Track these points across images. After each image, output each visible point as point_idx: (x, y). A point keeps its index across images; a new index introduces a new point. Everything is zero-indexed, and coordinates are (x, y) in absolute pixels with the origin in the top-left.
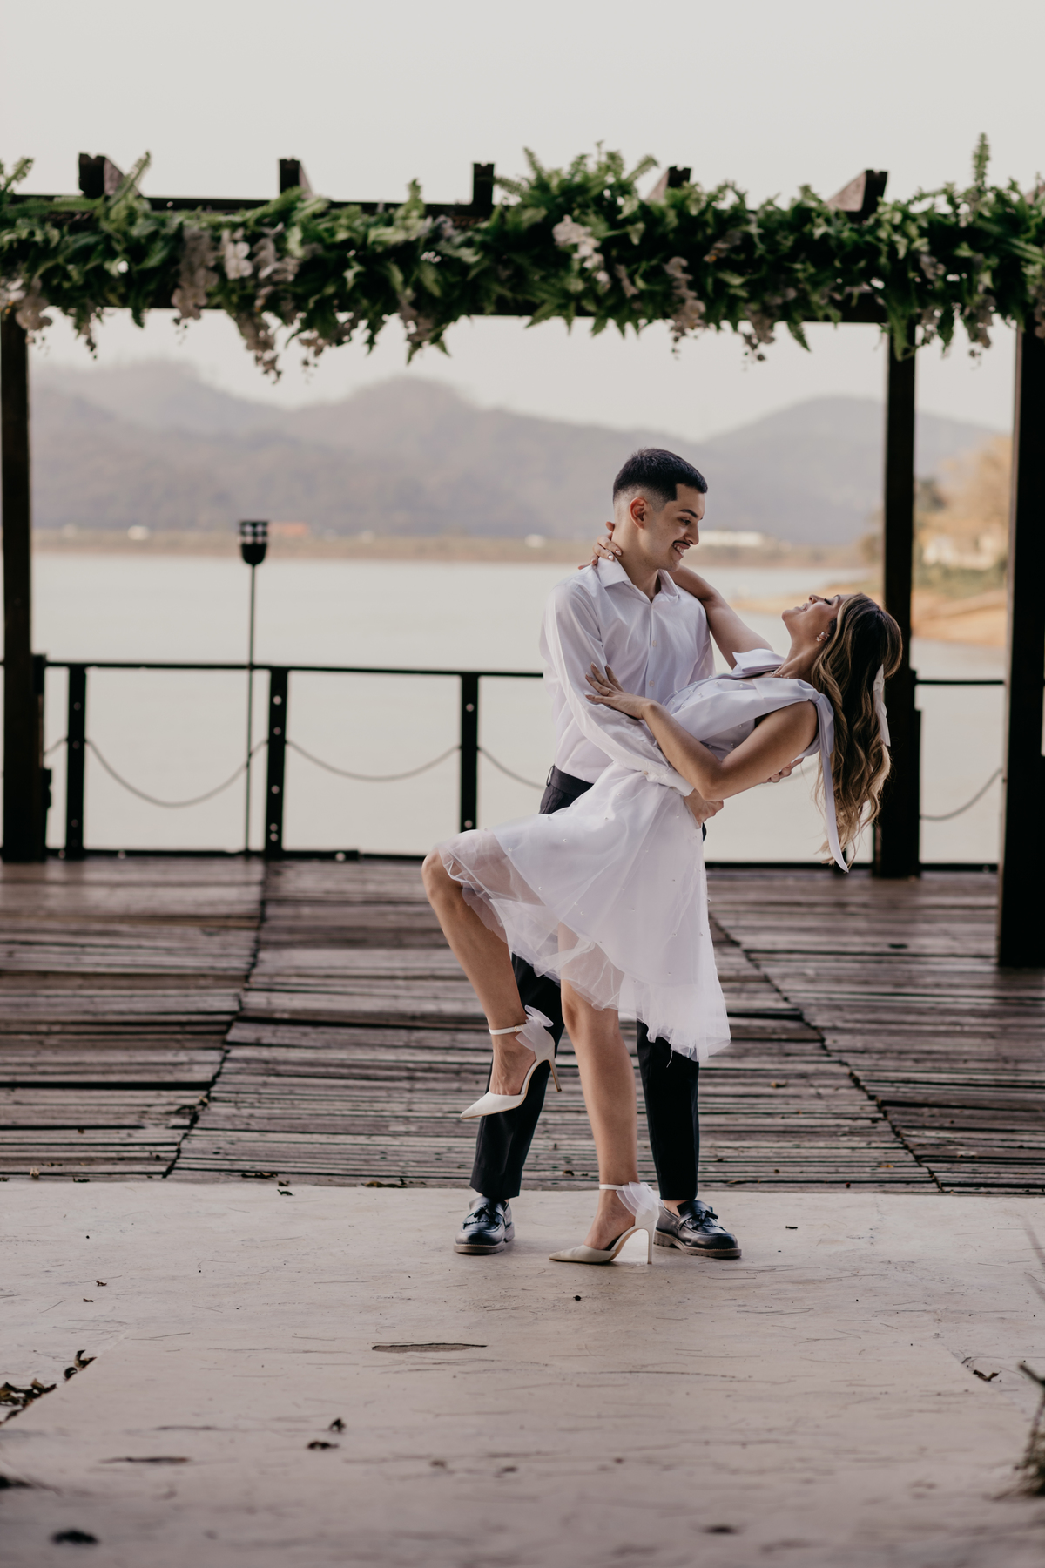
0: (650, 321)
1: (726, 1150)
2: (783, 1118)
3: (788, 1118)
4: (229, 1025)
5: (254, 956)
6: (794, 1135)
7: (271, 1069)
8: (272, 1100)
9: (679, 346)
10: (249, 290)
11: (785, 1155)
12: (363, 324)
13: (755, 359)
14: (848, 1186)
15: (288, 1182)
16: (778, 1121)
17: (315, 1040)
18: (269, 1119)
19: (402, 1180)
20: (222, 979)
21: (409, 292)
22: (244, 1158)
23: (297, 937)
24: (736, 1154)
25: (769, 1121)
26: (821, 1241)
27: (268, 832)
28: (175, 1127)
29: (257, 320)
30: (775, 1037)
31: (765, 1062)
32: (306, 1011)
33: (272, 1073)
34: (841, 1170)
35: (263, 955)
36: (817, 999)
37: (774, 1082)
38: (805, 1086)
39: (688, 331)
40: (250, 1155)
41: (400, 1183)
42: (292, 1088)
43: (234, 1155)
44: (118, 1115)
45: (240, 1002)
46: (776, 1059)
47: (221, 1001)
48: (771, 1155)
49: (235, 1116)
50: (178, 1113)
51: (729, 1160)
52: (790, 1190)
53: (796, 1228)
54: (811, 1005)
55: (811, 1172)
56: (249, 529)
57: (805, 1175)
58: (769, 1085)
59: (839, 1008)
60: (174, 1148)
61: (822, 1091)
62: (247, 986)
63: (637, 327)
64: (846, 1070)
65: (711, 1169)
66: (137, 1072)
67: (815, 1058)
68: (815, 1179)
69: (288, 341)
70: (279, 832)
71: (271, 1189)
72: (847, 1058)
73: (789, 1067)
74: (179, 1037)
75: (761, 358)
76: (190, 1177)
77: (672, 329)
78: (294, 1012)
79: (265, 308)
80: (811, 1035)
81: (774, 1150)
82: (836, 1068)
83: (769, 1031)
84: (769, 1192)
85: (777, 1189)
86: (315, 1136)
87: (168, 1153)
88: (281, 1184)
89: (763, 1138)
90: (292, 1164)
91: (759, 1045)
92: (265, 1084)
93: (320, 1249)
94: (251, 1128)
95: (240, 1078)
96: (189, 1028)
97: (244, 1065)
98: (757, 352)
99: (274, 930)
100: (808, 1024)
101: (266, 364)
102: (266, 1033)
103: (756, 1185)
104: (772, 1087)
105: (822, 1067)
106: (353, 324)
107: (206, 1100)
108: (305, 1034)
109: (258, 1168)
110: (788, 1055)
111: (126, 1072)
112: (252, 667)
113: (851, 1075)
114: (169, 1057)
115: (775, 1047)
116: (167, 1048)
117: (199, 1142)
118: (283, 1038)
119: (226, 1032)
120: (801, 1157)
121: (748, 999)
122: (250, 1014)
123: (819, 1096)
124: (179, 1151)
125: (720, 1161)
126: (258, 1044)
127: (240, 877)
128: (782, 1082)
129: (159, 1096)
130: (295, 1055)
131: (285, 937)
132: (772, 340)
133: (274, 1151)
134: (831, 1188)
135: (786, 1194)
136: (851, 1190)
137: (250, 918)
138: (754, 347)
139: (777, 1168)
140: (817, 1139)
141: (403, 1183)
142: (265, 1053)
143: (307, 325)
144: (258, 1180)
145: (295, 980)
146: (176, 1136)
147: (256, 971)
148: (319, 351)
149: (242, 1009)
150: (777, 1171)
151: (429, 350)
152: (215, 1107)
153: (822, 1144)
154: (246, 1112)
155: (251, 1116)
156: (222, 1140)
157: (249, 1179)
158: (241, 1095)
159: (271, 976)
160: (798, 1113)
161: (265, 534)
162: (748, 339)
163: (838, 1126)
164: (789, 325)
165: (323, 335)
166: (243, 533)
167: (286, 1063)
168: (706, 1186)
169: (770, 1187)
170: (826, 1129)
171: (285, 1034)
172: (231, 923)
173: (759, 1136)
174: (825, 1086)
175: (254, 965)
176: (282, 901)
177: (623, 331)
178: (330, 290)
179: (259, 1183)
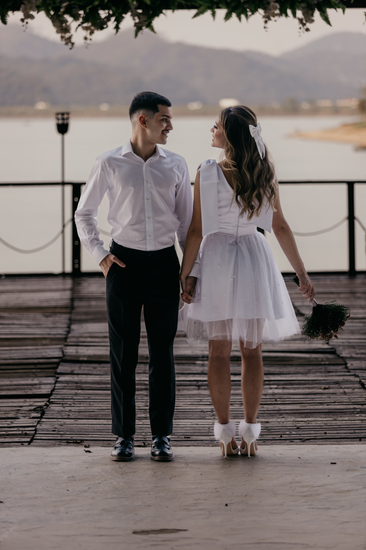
0: (253, 14)
1: (300, 423)
2: (328, 405)
3: (330, 405)
4: (58, 364)
5: (69, 327)
6: (333, 414)
7: (79, 386)
8: (80, 402)
9: (267, 25)
10: (57, 4)
11: (329, 424)
12: (113, 19)
13: (304, 31)
14: (360, 440)
15: (89, 446)
16: (325, 407)
17: (99, 371)
18: (79, 412)
19: (144, 443)
20: (54, 340)
21: (135, 3)
22: (67, 433)
23: (90, 317)
24: (306, 425)
25: (321, 407)
26: (348, 470)
27: (74, 264)
28: (33, 418)
29: (61, 19)
30: (323, 363)
31: (318, 376)
32: (95, 356)
33: (79, 388)
34: (357, 431)
35: (73, 327)
36: (343, 343)
37: (323, 386)
38: (338, 388)
39: (272, 18)
40: (70, 432)
41: (143, 444)
42: (89, 396)
43: (62, 431)
44: (6, 412)
45: (63, 352)
46: (323, 375)
47: (53, 352)
48: (322, 424)
49: (62, 411)
50: (34, 410)
51: (302, 428)
52: (332, 443)
53: (335, 463)
54: (340, 346)
55: (342, 433)
56: (60, 116)
57: (339, 435)
58: (320, 388)
59: (353, 347)
60: (33, 429)
61: (346, 390)
62: (66, 343)
63: (247, 17)
64: (357, 379)
65: (294, 433)
66: (14, 390)
67: (342, 374)
68: (344, 437)
69: (77, 28)
70: (79, 263)
71: (80, 450)
72: (358, 373)
73: (330, 378)
74: (34, 371)
75: (307, 30)
76: (42, 444)
77: (264, 17)
78: (89, 356)
79: (65, 12)
80: (340, 361)
81: (324, 422)
82: (352, 378)
83: (320, 360)
84: (322, 444)
85: (326, 443)
86: (101, 420)
87: (31, 432)
88: (86, 447)
89: (319, 416)
90: (91, 436)
91: (315, 367)
92: (76, 394)
93: (106, 480)
94: (71, 417)
95: (64, 391)
96: (38, 366)
97: (66, 385)
98: (305, 27)
99: (78, 313)
100: (339, 356)
101: (66, 40)
102: (76, 368)
103: (316, 440)
104: (322, 389)
105: (346, 378)
106: (108, 18)
107: (48, 403)
108: (95, 368)
109: (74, 438)
110: (329, 372)
111: (9, 390)
112: (63, 184)
113: (360, 382)
114: (29, 381)
115: (323, 368)
116: (28, 376)
117: (46, 425)
118: (84, 370)
119: (57, 368)
120: (337, 425)
121: (309, 344)
122: (68, 358)
123: (345, 393)
124: (36, 430)
125: (298, 428)
126: (72, 373)
127: (60, 287)
128: (327, 386)
129: (25, 402)
130: (90, 378)
131: (84, 317)
132: (312, 21)
133: (82, 429)
134: (352, 441)
135: (330, 445)
136: (362, 442)
137: (66, 307)
138: (304, 25)
139: (325, 431)
140: (345, 416)
141: (145, 445)
142: (76, 378)
143: (85, 20)
144: (75, 444)
145: (89, 340)
146: (34, 422)
147: (70, 335)
148: (92, 33)
149: (64, 355)
150: (326, 433)
151: (146, 30)
152: (53, 407)
153: (347, 418)
154: (67, 409)
155: (70, 411)
156: (56, 423)
157: (70, 444)
158: (65, 400)
159: (78, 337)
160: (335, 402)
161: (68, 119)
162: (301, 21)
163: (354, 408)
164: (321, 14)
165: (93, 25)
166: (58, 119)
167: (86, 383)
168: (291, 442)
169: (322, 442)
170: (349, 410)
171: (85, 368)
172: (57, 310)
173: (316, 415)
174: (348, 388)
175: (69, 332)
176: (81, 299)
177: (240, 19)
178: (96, 3)
179: (75, 446)
